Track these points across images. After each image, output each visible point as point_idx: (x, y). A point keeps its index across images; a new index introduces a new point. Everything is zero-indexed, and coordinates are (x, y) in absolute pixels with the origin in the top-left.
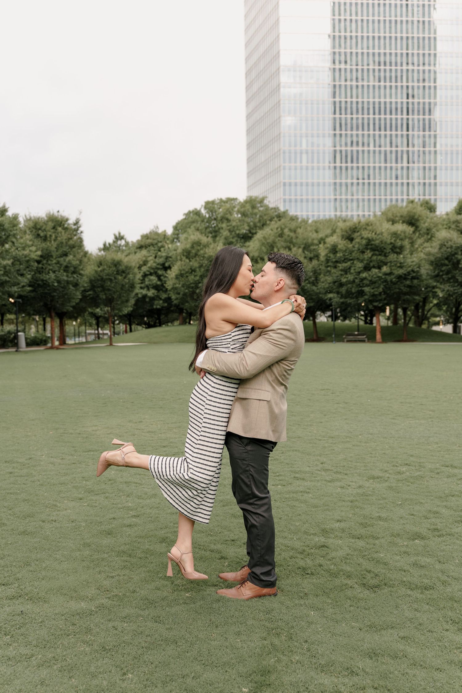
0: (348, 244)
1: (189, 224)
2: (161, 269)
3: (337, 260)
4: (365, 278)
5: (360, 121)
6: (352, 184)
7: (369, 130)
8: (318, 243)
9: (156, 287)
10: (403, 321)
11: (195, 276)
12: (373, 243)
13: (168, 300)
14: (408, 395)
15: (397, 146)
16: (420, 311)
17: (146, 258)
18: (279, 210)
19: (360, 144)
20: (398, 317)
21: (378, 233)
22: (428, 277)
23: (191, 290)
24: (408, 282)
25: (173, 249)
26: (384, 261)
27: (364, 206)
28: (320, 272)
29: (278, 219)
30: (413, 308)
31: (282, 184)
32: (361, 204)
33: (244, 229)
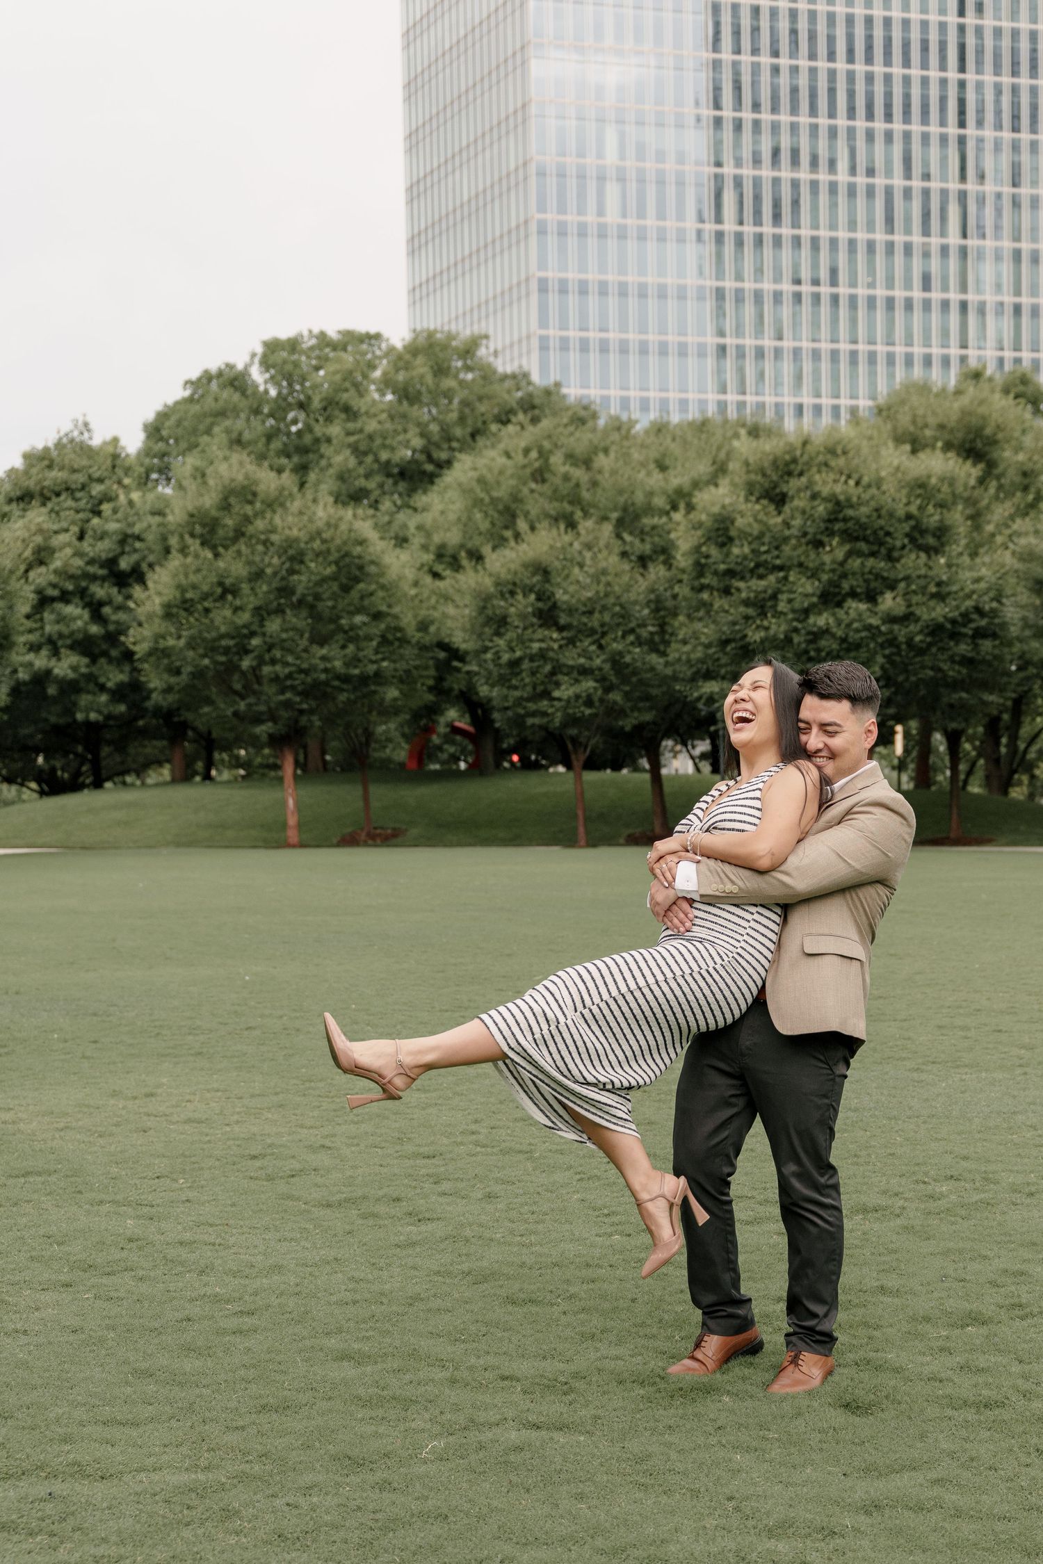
0: (767, 514)
1: (209, 420)
2: (103, 579)
3: (732, 566)
4: (826, 632)
5: (803, 81)
6: (777, 297)
7: (832, 114)
8: (668, 507)
9: (84, 645)
10: (948, 773)
11: (236, 610)
12: (850, 512)
13: (133, 691)
14: (960, 1007)
15: (926, 177)
16: (1004, 740)
17: (46, 539)
18: (529, 383)
19: (805, 158)
20: (932, 759)
21: (866, 480)
22: (1028, 633)
23: (222, 659)
24: (963, 648)
25: (148, 507)
26: (885, 574)
27: (816, 373)
28: (676, 608)
29: (529, 415)
30: (981, 729)
31: (534, 286)
32: (807, 367)
33: (407, 444)
